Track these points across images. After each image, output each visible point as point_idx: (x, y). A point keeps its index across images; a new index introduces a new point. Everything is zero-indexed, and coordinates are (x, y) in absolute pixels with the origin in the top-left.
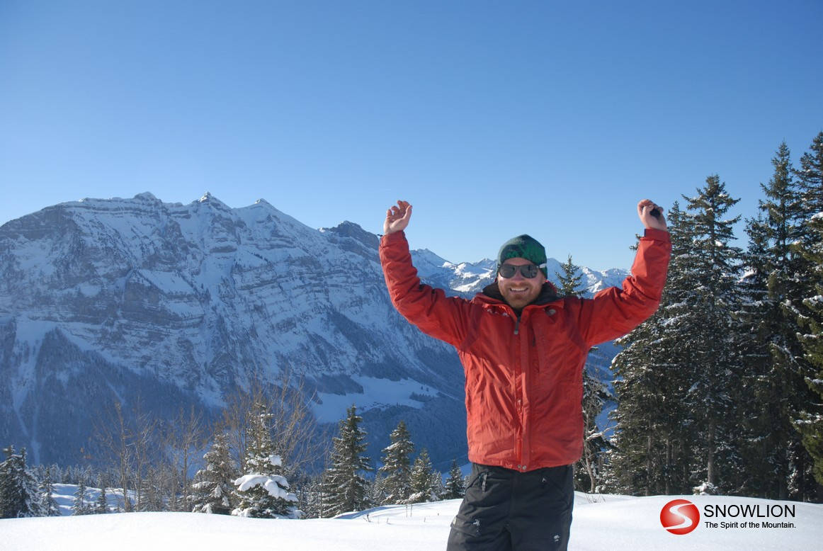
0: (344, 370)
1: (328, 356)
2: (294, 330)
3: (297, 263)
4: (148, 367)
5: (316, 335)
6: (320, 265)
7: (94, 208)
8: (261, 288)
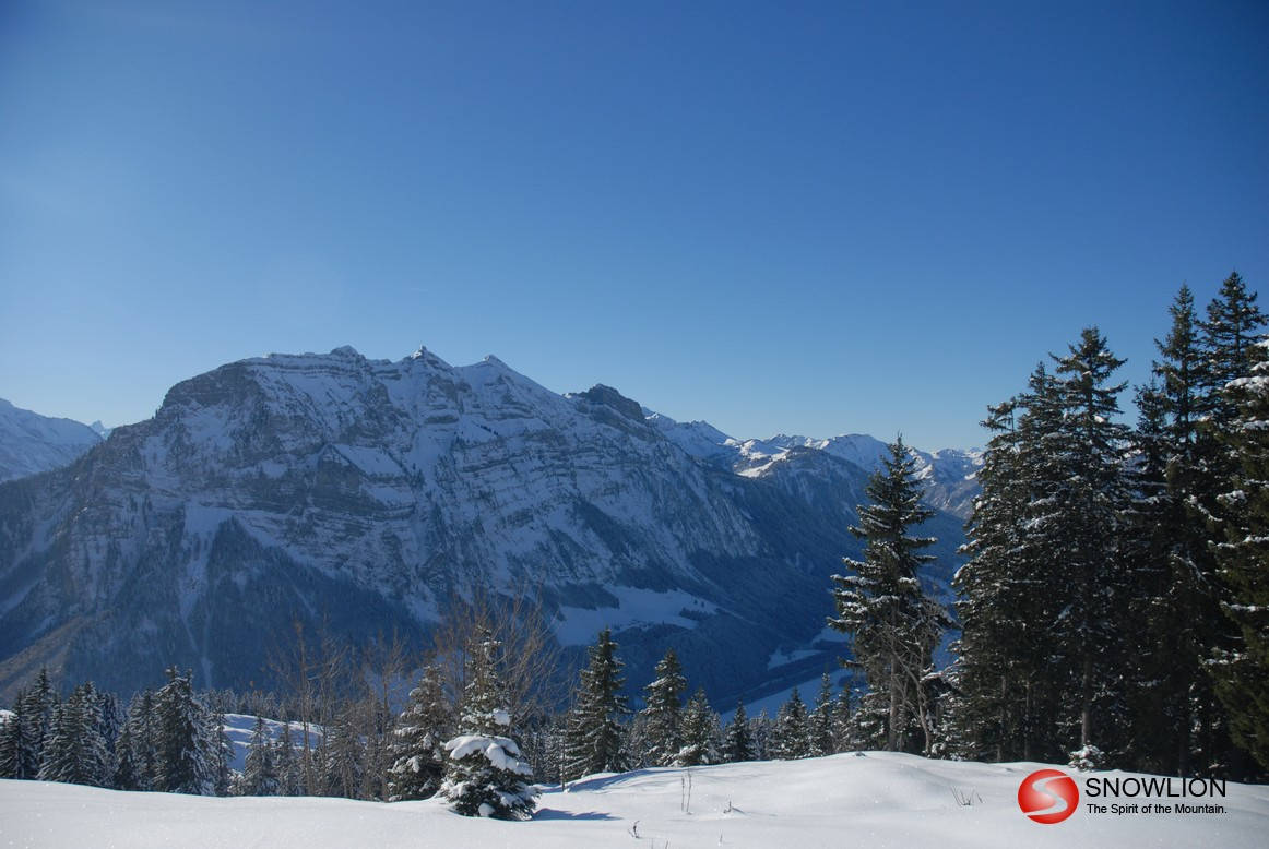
0: (594, 577)
1: (573, 558)
2: (530, 524)
3: (536, 437)
4: (343, 569)
5: (559, 531)
6: (565, 440)
7: (281, 366)
8: (489, 470)
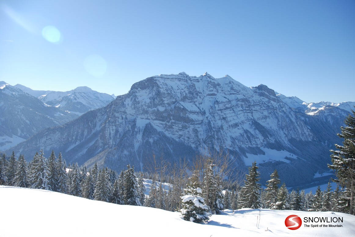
0: (258, 145)
1: (251, 139)
2: (238, 127)
3: (240, 101)
4: (181, 139)
5: (247, 130)
6: (250, 102)
7: (164, 78)
8: (225, 110)
